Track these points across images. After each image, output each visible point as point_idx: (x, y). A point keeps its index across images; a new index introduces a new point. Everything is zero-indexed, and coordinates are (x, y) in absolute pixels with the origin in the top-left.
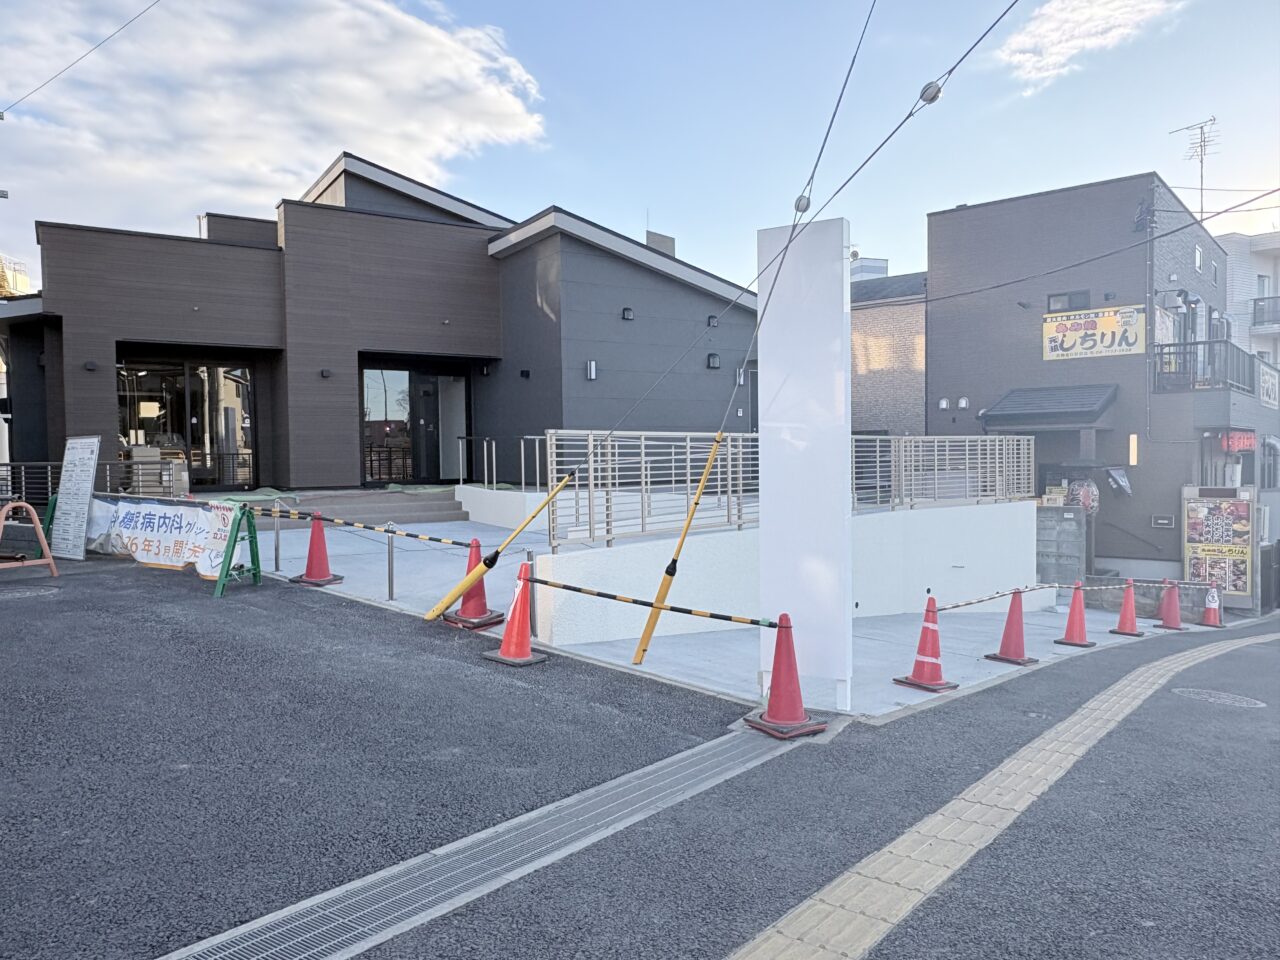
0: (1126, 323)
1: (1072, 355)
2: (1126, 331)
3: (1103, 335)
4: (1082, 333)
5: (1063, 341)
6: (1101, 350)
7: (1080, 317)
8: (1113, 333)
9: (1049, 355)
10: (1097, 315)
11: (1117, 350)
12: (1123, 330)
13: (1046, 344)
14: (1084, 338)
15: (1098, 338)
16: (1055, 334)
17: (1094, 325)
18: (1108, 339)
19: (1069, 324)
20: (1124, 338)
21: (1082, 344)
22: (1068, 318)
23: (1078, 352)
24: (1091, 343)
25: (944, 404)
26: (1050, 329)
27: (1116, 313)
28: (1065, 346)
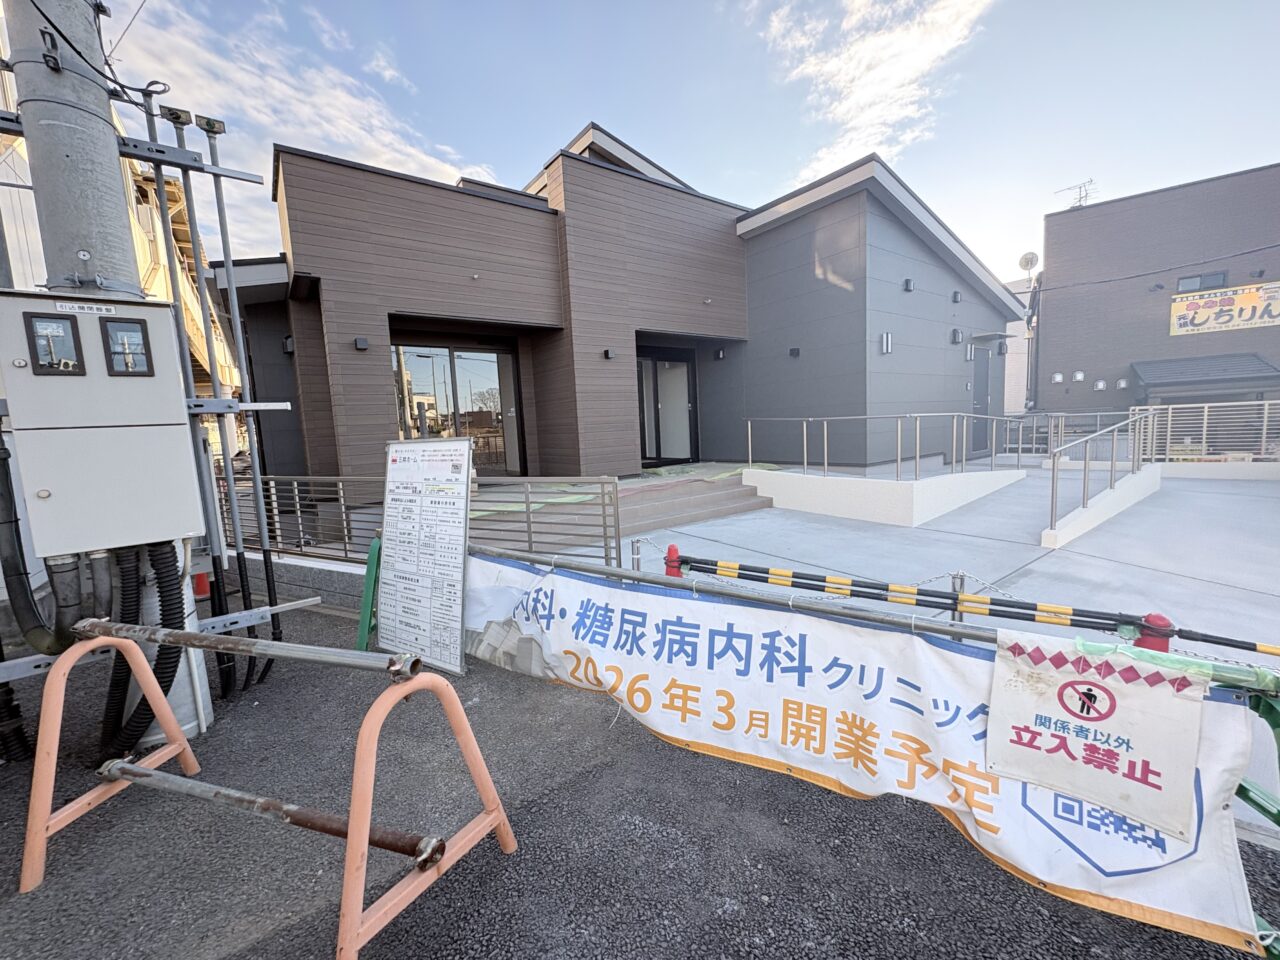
0: (1269, 298)
1: (1204, 329)
2: (1269, 305)
3: (1242, 310)
4: (1217, 309)
5: (1194, 318)
6: (1238, 323)
7: (1217, 295)
8: (1254, 309)
9: (1176, 330)
10: (1235, 293)
11: (1257, 323)
12: (1267, 303)
13: (1174, 320)
14: (1219, 315)
15: (1235, 313)
16: (1186, 312)
17: (1231, 302)
18: (1247, 314)
19: (1202, 302)
20: (1267, 311)
21: (1216, 319)
22: (1201, 297)
23: (1213, 326)
24: (1227, 318)
25: (1059, 378)
26: (1179, 308)
27: (1258, 290)
28: (1196, 322)
